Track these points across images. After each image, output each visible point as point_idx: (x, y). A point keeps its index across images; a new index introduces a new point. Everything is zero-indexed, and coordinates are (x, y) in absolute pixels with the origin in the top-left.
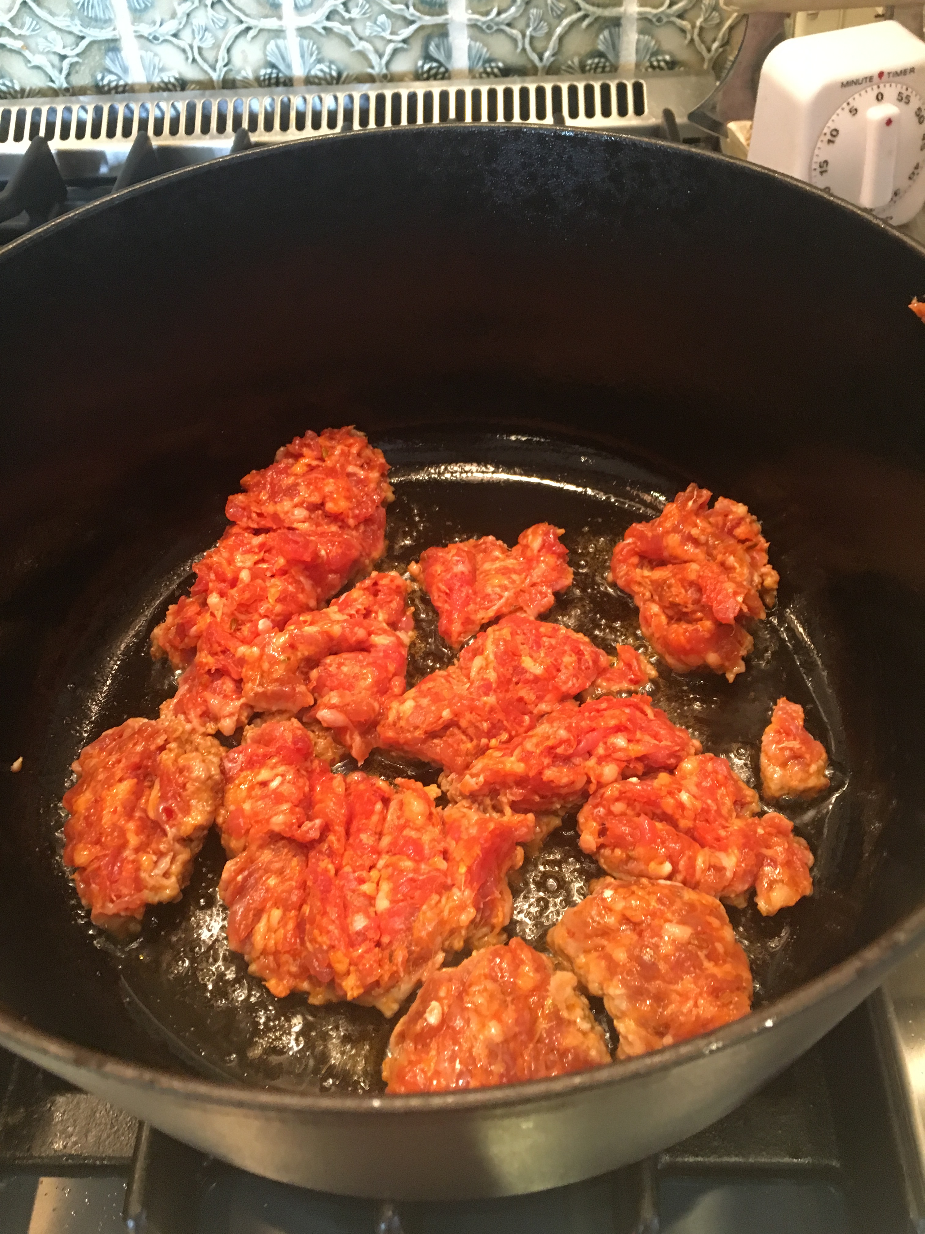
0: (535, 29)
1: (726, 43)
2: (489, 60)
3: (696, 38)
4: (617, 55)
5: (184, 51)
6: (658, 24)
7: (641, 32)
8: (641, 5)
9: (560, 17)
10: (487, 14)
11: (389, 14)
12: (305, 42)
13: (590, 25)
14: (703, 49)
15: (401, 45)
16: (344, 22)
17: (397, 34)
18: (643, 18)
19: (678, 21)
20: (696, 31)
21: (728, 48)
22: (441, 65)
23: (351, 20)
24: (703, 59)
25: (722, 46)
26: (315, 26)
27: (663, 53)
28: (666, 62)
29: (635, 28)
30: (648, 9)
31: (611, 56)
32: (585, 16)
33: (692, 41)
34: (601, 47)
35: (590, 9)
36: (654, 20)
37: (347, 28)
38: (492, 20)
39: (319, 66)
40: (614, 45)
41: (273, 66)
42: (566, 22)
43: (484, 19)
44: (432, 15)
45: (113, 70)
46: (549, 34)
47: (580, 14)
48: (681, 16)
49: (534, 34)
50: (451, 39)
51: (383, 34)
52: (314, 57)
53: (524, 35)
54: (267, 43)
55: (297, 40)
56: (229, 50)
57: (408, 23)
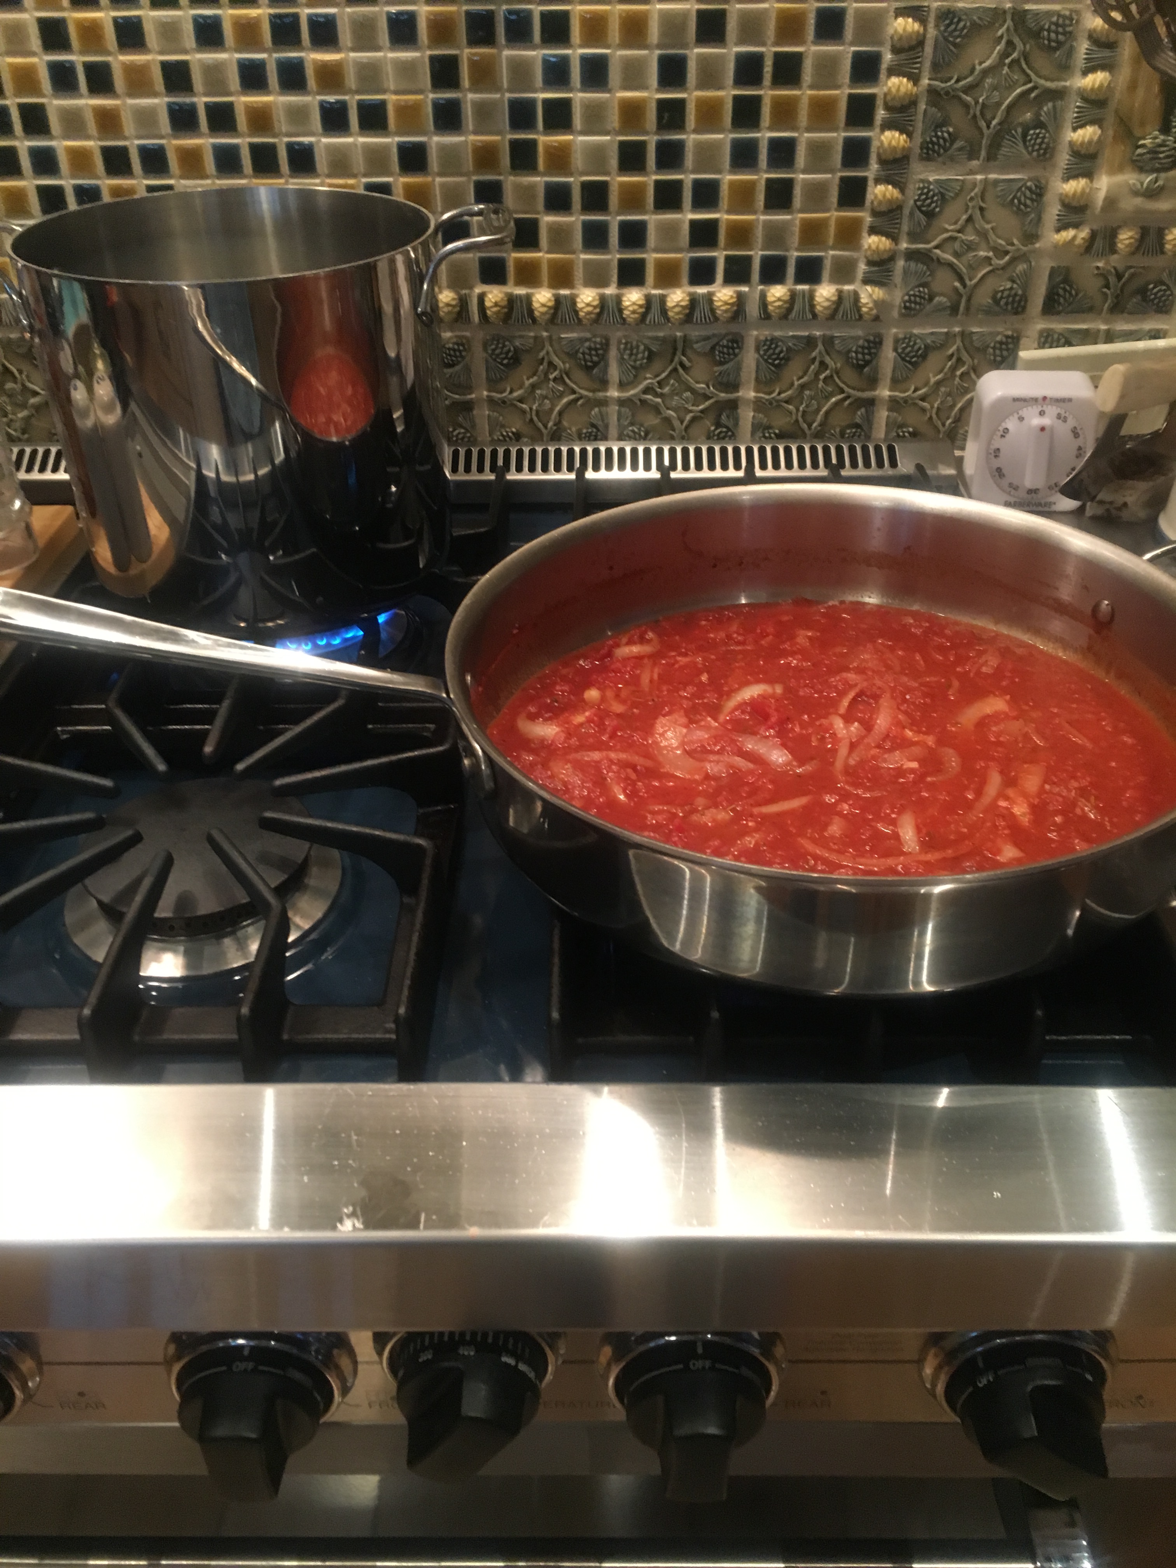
0: (807, 406)
1: (957, 420)
2: (769, 427)
3: (934, 416)
4: (870, 428)
5: (524, 412)
6: (904, 404)
7: (890, 410)
8: (891, 390)
9: (827, 398)
10: (770, 393)
11: (693, 391)
12: (623, 410)
13: (850, 404)
14: (939, 424)
15: (699, 414)
16: (657, 395)
17: (698, 406)
18: (893, 401)
19: (921, 403)
20: (934, 411)
21: (959, 424)
22: (729, 429)
23: (661, 396)
24: (939, 431)
25: (953, 422)
26: (634, 399)
27: (907, 426)
28: (909, 432)
29: (886, 407)
30: (897, 394)
31: (865, 427)
32: (848, 397)
33: (931, 418)
34: (858, 420)
35: (851, 391)
36: (901, 402)
37: (659, 400)
38: (773, 398)
39: (631, 428)
40: (869, 419)
41: (593, 425)
42: (833, 400)
43: (767, 397)
44: (726, 392)
46: (818, 410)
47: (842, 396)
48: (923, 399)
49: (806, 409)
50: (739, 411)
51: (686, 406)
52: (628, 421)
53: (798, 410)
54: (592, 409)
55: (617, 408)
56: (560, 413)
57: (707, 397)
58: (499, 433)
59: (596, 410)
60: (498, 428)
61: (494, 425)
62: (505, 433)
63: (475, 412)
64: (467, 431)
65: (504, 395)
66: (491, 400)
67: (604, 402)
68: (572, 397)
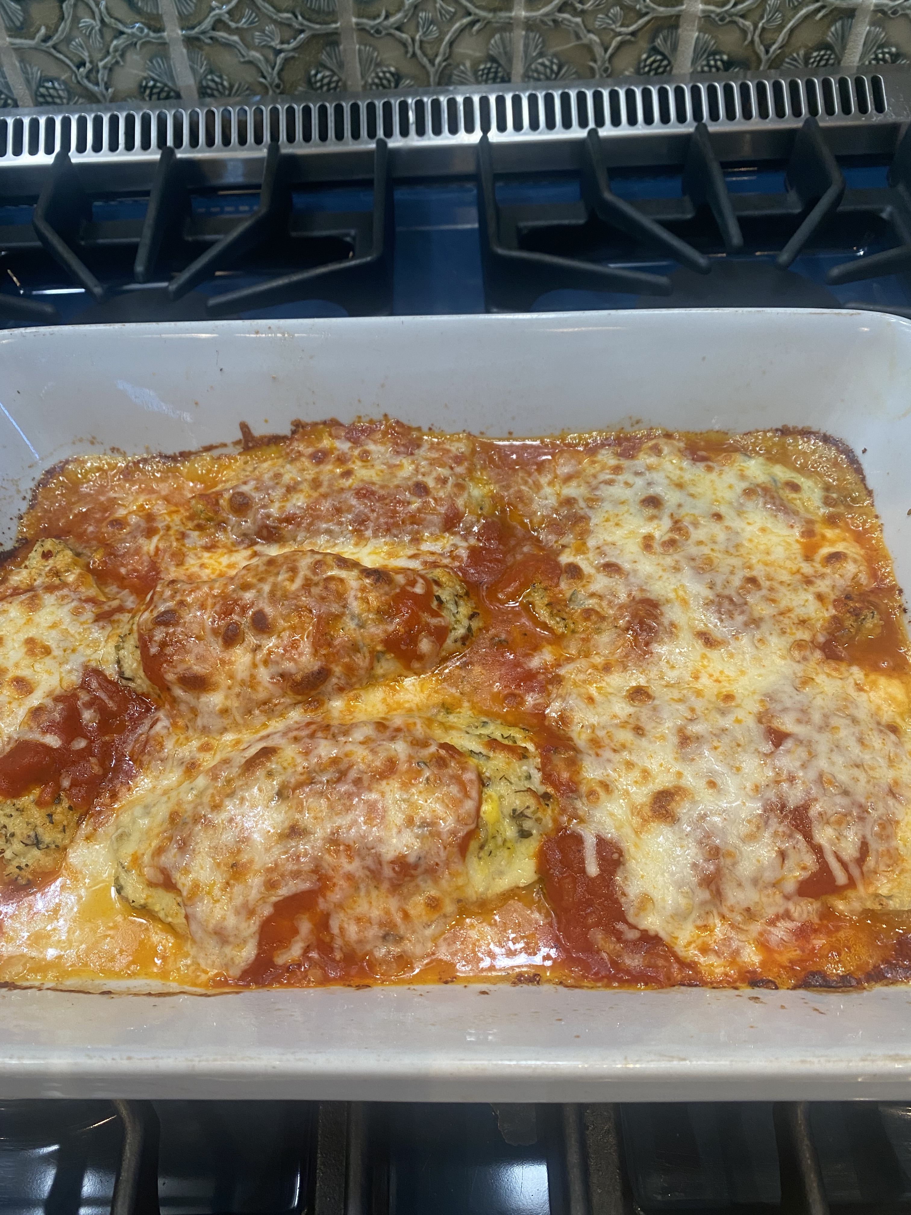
0: (768, 21)
2: (714, 53)
4: (844, 48)
5: (404, 45)
6: (892, 16)
7: (873, 24)
9: (796, 9)
10: (723, 5)
11: (622, 5)
12: (531, 35)
13: (825, 16)
15: (629, 37)
16: (576, 13)
17: (628, 26)
18: (879, 10)
22: (665, 57)
23: (583, 12)
26: (546, 19)
27: (892, 45)
28: (891, 54)
29: (867, 20)
31: (837, 50)
32: (822, 8)
34: (830, 39)
36: (890, 11)
37: (578, 20)
38: (726, 11)
39: (540, 61)
40: (843, 38)
41: (493, 59)
42: (801, 13)
43: (718, 10)
44: (666, 6)
45: (328, 64)
46: (781, 27)
49: (765, 26)
50: (680, 31)
51: (613, 26)
52: (537, 51)
53: (756, 27)
54: (492, 36)
55: (524, 33)
56: (451, 44)
57: (641, 15)
58: (373, 75)
59: (497, 36)
60: (372, 68)
61: (367, 63)
62: (381, 75)
63: (341, 47)
64: (334, 73)
65: (378, 21)
66: (361, 29)
67: (508, 26)
68: (466, 21)
